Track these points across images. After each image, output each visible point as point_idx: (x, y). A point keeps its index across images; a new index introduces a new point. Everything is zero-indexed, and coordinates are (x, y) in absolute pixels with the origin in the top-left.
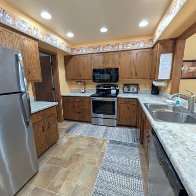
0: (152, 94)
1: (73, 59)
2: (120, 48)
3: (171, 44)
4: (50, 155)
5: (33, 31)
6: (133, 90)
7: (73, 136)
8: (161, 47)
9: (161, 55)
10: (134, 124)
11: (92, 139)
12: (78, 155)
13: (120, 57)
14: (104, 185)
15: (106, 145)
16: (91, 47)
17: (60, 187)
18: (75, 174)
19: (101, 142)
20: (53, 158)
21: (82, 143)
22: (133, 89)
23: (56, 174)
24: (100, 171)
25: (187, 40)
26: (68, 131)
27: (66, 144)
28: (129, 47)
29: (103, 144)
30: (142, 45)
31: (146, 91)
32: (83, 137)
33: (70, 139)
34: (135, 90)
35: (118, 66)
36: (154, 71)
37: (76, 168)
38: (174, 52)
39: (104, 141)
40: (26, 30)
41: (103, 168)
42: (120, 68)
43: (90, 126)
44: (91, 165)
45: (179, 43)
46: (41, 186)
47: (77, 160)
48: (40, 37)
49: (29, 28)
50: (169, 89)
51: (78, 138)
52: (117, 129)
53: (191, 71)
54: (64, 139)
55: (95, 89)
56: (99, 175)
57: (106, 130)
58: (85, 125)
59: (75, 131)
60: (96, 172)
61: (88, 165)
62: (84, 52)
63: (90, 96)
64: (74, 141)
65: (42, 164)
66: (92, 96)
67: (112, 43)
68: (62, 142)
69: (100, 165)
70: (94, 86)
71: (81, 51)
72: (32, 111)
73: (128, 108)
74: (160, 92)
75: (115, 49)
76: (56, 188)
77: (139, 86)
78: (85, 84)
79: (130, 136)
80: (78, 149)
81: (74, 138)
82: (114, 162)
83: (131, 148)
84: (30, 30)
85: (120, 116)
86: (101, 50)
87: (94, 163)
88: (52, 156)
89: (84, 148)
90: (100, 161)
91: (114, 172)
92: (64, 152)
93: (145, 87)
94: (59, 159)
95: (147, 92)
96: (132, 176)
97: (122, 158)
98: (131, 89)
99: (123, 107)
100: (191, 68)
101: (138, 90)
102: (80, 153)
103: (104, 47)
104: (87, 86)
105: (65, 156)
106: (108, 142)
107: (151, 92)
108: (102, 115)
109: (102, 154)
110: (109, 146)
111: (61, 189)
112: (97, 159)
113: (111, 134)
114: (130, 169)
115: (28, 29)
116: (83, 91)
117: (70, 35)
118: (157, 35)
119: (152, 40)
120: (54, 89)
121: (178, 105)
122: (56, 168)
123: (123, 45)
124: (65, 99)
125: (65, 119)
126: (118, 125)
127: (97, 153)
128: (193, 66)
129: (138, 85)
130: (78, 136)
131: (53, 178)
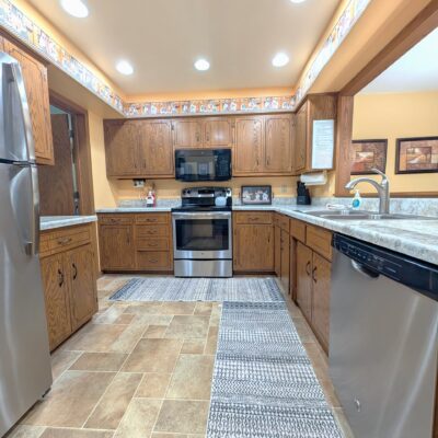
0: (299, 203)
1: (125, 128)
2: (234, 109)
3: (329, 103)
4: (76, 351)
5: (36, 38)
6: (261, 198)
7: (133, 304)
8: (313, 107)
9: (315, 122)
10: (269, 266)
11: (182, 305)
12: (156, 340)
13: (233, 127)
14: (232, 387)
15: (217, 312)
16: (170, 103)
17: (121, 414)
18: (156, 379)
19: (203, 308)
20: (88, 356)
21: (158, 315)
22: (261, 195)
23: (102, 388)
24: (217, 364)
25: (355, 96)
26: (117, 295)
27: (116, 321)
28: (252, 107)
29: (210, 311)
30: (275, 107)
31: (286, 199)
32: (159, 303)
33: (127, 310)
34: (265, 197)
35: (229, 146)
36: (302, 153)
37: (155, 368)
38: (336, 118)
39: (211, 305)
40: (19, 31)
41: (222, 357)
42: (233, 150)
43: (172, 280)
44: (193, 356)
45: (344, 101)
46: (65, 424)
47: (154, 351)
48: (54, 57)
49: (29, 30)
50: (332, 189)
51: (145, 307)
52: (234, 281)
53: (362, 159)
54: (109, 314)
55: (179, 197)
56: (216, 371)
57: (211, 285)
58: (159, 281)
59: (135, 294)
60: (208, 366)
61: (184, 356)
62: (154, 112)
63: (169, 209)
64: (138, 314)
65: (57, 375)
66: (173, 210)
67: (217, 97)
68: (106, 318)
69: (214, 353)
70: (175, 191)
71: (146, 109)
72: (42, 224)
73: (255, 232)
74: (313, 200)
75: (223, 110)
76: (111, 420)
77: (273, 190)
78: (154, 186)
79: (266, 291)
80: (152, 328)
81: (136, 308)
82: (244, 342)
83: (272, 311)
84: (29, 34)
85: (238, 253)
86: (193, 110)
87: (198, 351)
88: (83, 352)
89: (168, 324)
90: (213, 344)
91: (249, 359)
92: (116, 339)
93: (284, 192)
94: (106, 355)
95: (289, 201)
96: (290, 361)
97: (260, 331)
98: (258, 196)
99: (244, 231)
100: (361, 154)
101: (270, 198)
102: (158, 335)
103: (198, 105)
104: (160, 191)
105: (121, 346)
106: (221, 305)
107: (295, 201)
108: (190, 252)
109: (214, 331)
110: (224, 313)
111: (125, 419)
112: (205, 342)
113: (224, 292)
114: (281, 348)
115: (25, 30)
116: (151, 202)
117: (125, 68)
118: (305, 86)
119: (294, 97)
120: (77, 195)
121: (357, 209)
122: (101, 376)
123: (239, 104)
124: (105, 220)
125: (105, 272)
126: (235, 274)
127: (200, 331)
128: (364, 150)
129: (270, 187)
130: (146, 303)
131: (95, 397)
